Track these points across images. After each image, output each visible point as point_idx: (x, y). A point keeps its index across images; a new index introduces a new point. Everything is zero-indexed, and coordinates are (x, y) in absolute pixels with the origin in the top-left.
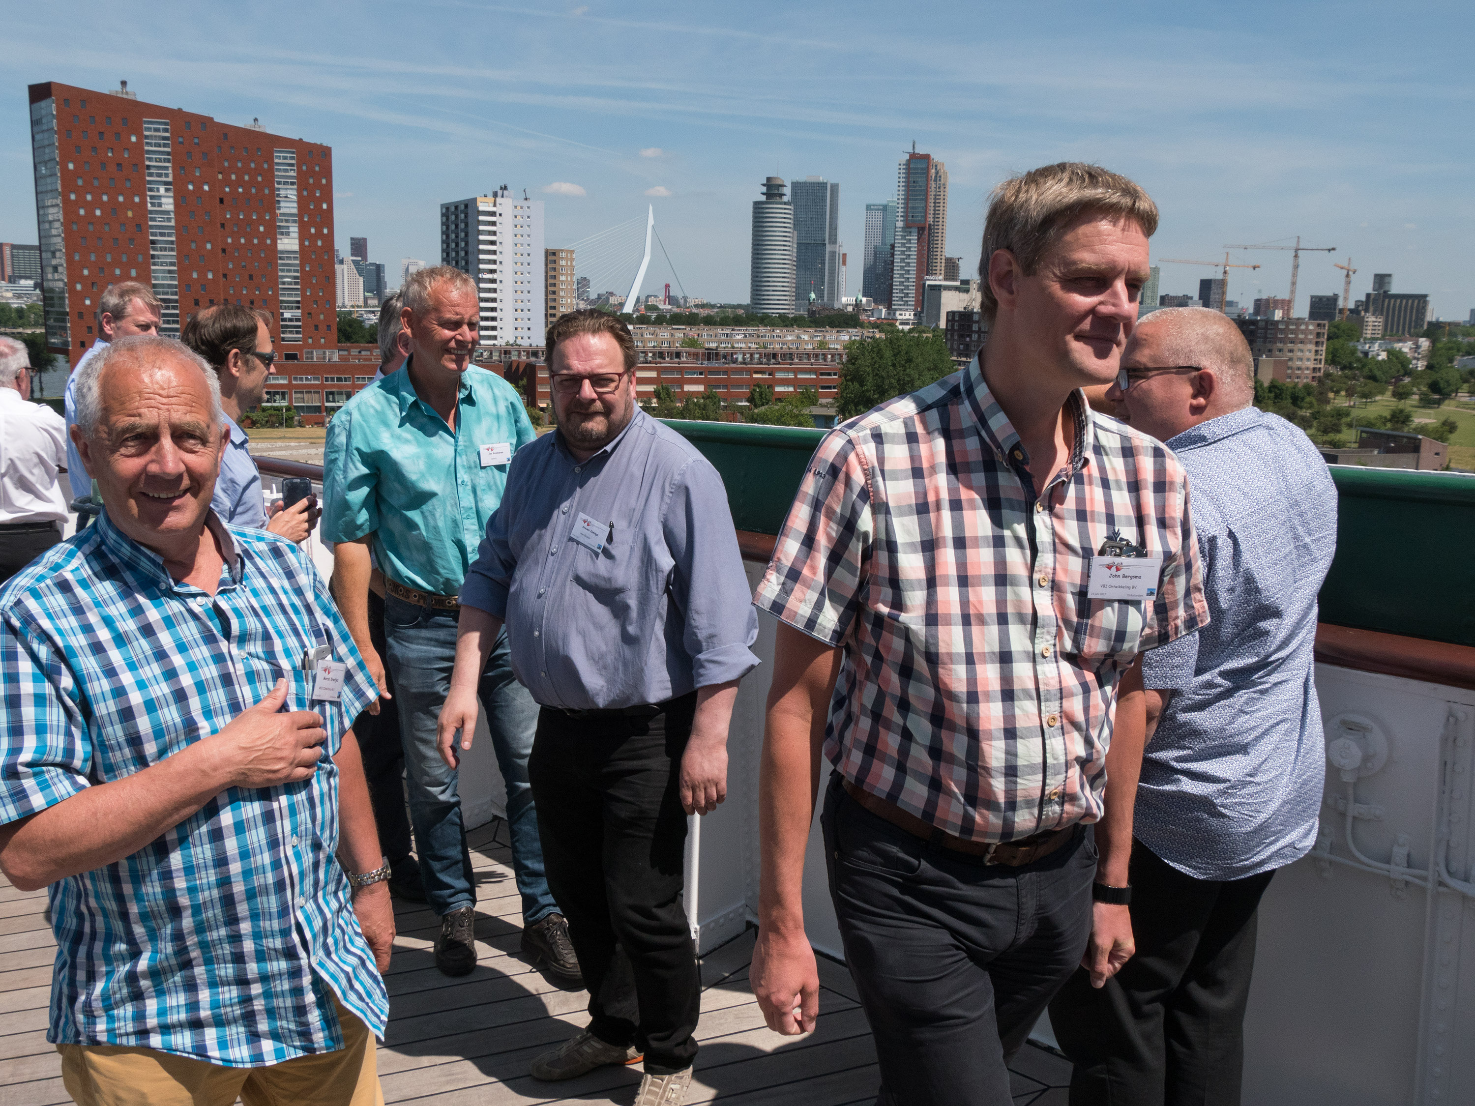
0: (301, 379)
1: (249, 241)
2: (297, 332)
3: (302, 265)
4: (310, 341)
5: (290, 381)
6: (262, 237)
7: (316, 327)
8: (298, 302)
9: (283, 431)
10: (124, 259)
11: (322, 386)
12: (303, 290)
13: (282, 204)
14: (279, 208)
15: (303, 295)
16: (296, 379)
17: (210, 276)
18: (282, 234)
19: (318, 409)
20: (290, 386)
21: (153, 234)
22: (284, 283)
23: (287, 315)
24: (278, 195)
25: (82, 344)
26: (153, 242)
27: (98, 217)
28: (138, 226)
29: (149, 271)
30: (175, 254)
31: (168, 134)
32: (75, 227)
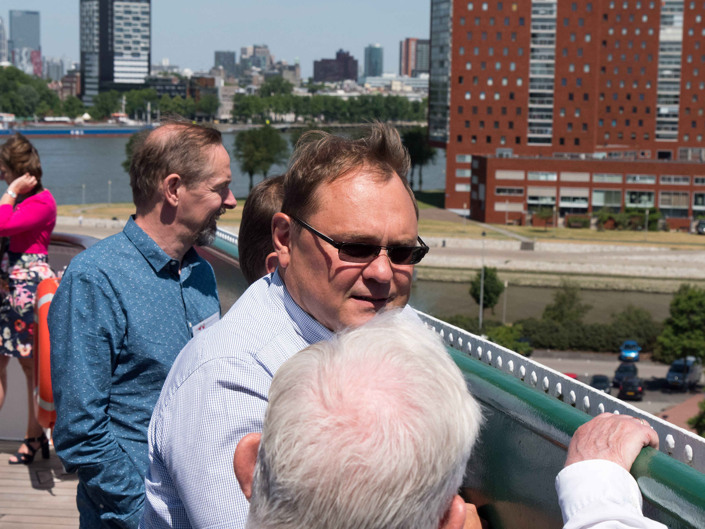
0: (669, 179)
1: (631, 32)
2: (673, 129)
3: (684, 57)
4: (686, 138)
5: (657, 181)
6: (644, 28)
7: (694, 124)
8: (676, 96)
9: (646, 235)
10: (505, 52)
11: (691, 188)
12: (683, 84)
15: (683, 89)
16: (663, 179)
17: (587, 69)
18: (666, 23)
19: (684, 213)
20: (657, 186)
21: (536, 27)
22: (663, 76)
23: (664, 110)
25: (460, 138)
26: (534, 35)
27: (485, 11)
28: (522, 19)
29: (528, 65)
30: (554, 47)
32: (463, 22)
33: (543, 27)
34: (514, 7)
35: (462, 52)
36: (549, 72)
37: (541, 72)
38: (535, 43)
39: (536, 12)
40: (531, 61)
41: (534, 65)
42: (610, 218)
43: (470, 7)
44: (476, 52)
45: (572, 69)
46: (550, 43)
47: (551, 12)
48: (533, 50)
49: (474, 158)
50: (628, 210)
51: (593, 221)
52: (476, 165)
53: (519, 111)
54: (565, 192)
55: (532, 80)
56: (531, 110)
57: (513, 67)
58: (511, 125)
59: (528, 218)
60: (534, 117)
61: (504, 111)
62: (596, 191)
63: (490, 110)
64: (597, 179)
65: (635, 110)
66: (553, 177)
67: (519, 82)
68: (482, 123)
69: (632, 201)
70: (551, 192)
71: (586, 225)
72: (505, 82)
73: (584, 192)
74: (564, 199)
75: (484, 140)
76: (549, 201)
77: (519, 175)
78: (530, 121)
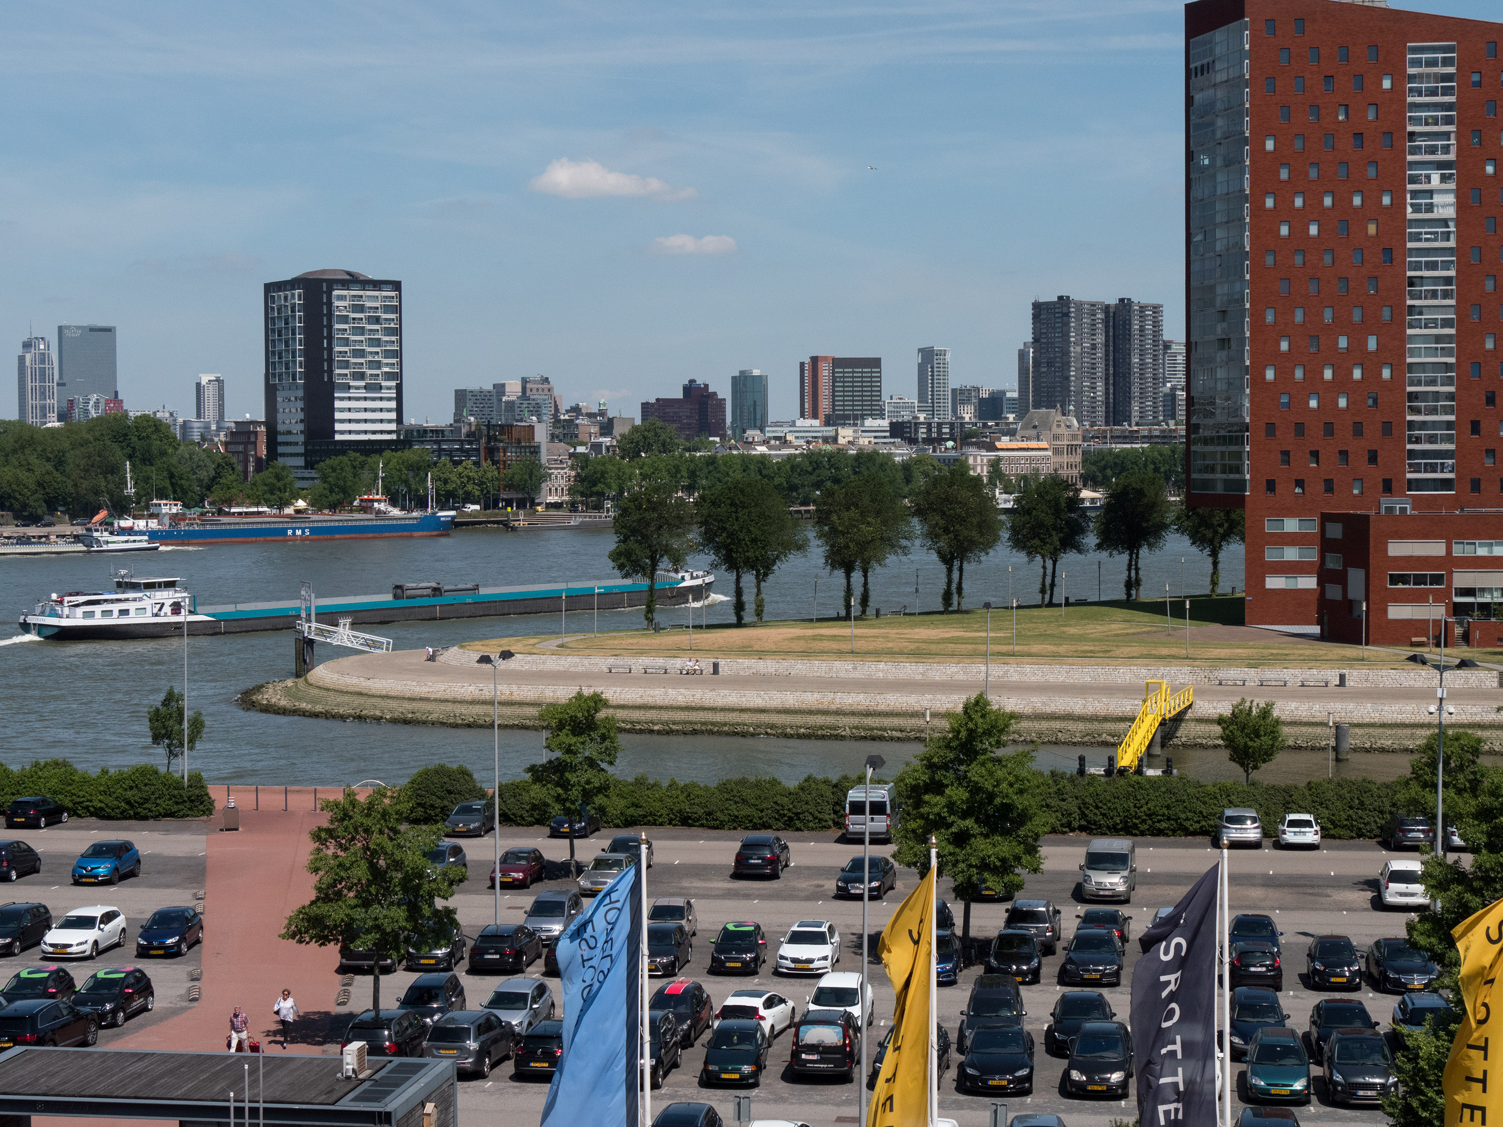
21: (1417, 266)
25: (1271, 486)
27: (1313, 238)
28: (1388, 251)
29: (1403, 339)
30: (1452, 302)
31: (1452, 70)
32: (1269, 260)
33: (1433, 266)
34: (1372, 229)
35: (1270, 318)
36: (1446, 352)
37: (1429, 352)
38: (1414, 296)
39: (1417, 237)
40: (1409, 332)
41: (1413, 338)
43: (1284, 230)
44: (1299, 316)
45: (1490, 345)
46: (1446, 295)
47: (1447, 236)
48: (1411, 309)
49: (1324, 519)
52: (1335, 531)
53: (1387, 428)
55: (1411, 367)
56: (1412, 425)
57: (1372, 344)
58: (1373, 458)
60: (1418, 441)
61: (1358, 429)
63: (1329, 429)
67: (1387, 373)
68: (1315, 455)
72: (1357, 374)
75: (1321, 487)
76: (1495, 597)
77: (1435, 549)
78: (1409, 447)
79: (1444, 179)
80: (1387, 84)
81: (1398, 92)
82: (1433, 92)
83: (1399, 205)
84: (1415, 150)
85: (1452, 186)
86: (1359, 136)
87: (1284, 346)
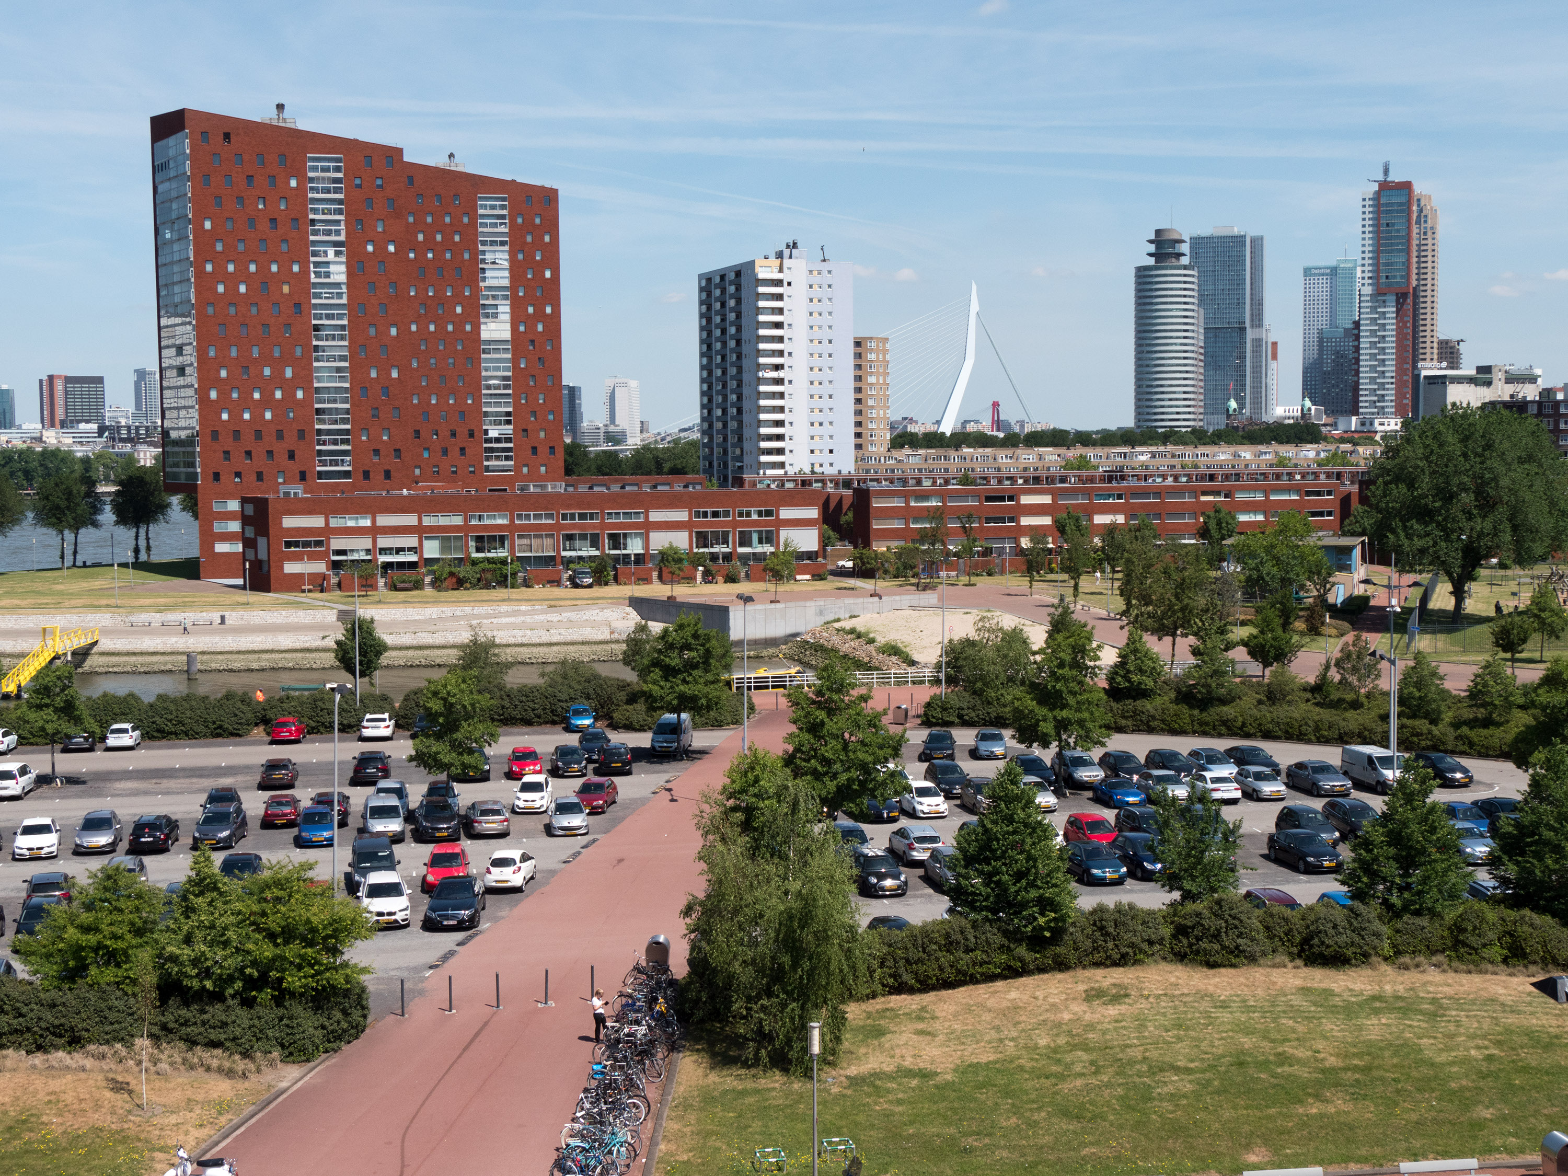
0: (528, 517)
1: (441, 328)
2: (507, 458)
3: (515, 361)
4: (525, 470)
5: (512, 520)
6: (459, 323)
7: (534, 449)
8: (508, 414)
9: (501, 593)
10: (277, 353)
11: (557, 527)
12: (516, 397)
13: (488, 274)
14: (484, 279)
15: (516, 405)
16: (520, 517)
17: (395, 374)
18: (487, 316)
19: (550, 561)
20: (511, 527)
21: (318, 317)
22: (489, 387)
23: (493, 434)
24: (483, 261)
25: (217, 476)
26: (317, 328)
27: (243, 294)
28: (298, 305)
29: (311, 370)
30: (346, 343)
31: (340, 175)
32: (210, 310)
33: (329, 317)
34: (286, 289)
35: (212, 353)
36: (343, 379)
37: (330, 379)
38: (318, 338)
39: (318, 296)
40: (315, 364)
41: (319, 369)
42: (452, 574)
43: (221, 289)
44: (234, 352)
45: (374, 374)
46: (342, 338)
47: (339, 295)
48: (316, 348)
49: (244, 501)
50: (474, 563)
51: (428, 580)
52: (250, 510)
53: (301, 434)
54: (384, 542)
55: (318, 390)
56: (319, 432)
57: (289, 373)
58: (292, 456)
59: (334, 580)
60: (324, 443)
61: (280, 435)
62: (427, 538)
63: (258, 435)
64: (427, 521)
65: (454, 434)
66: (367, 523)
67: (300, 394)
68: (249, 454)
69: (478, 550)
70: (367, 543)
71: (418, 585)
72: (278, 395)
73: (412, 541)
74: (383, 551)
75: (254, 477)
76: (363, 556)
77: (317, 522)
78: (318, 448)
79: (337, 254)
80: (293, 183)
81: (301, 190)
82: (329, 192)
83: (305, 272)
84: (316, 233)
85: (343, 259)
86: (273, 220)
87: (223, 374)
